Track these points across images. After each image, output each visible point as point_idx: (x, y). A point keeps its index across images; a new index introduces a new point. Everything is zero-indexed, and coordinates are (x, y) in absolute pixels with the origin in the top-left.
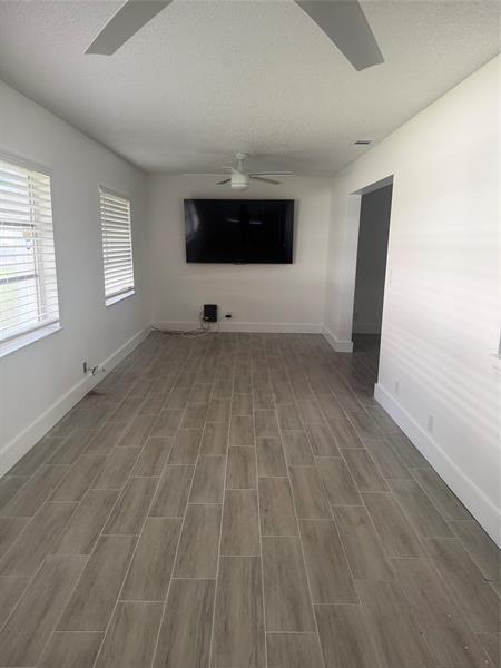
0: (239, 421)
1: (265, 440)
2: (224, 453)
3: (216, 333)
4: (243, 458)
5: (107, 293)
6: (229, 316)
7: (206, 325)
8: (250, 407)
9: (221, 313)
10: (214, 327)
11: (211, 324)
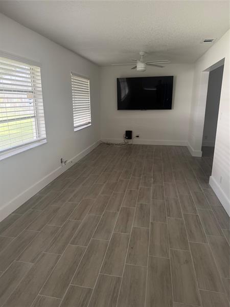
0: (131, 193)
1: (141, 204)
2: (118, 210)
3: (131, 144)
4: (127, 214)
5: (75, 125)
7: (126, 141)
8: (138, 185)
9: (134, 135)
10: (130, 142)
11: (129, 140)
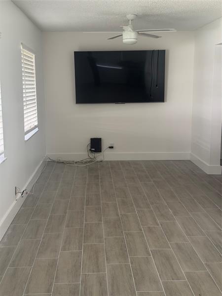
0: (150, 230)
3: (102, 161)
6: (111, 147)
7: (92, 155)
9: (105, 145)
10: (99, 157)
11: (97, 155)
